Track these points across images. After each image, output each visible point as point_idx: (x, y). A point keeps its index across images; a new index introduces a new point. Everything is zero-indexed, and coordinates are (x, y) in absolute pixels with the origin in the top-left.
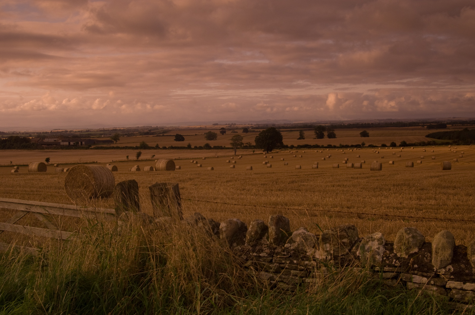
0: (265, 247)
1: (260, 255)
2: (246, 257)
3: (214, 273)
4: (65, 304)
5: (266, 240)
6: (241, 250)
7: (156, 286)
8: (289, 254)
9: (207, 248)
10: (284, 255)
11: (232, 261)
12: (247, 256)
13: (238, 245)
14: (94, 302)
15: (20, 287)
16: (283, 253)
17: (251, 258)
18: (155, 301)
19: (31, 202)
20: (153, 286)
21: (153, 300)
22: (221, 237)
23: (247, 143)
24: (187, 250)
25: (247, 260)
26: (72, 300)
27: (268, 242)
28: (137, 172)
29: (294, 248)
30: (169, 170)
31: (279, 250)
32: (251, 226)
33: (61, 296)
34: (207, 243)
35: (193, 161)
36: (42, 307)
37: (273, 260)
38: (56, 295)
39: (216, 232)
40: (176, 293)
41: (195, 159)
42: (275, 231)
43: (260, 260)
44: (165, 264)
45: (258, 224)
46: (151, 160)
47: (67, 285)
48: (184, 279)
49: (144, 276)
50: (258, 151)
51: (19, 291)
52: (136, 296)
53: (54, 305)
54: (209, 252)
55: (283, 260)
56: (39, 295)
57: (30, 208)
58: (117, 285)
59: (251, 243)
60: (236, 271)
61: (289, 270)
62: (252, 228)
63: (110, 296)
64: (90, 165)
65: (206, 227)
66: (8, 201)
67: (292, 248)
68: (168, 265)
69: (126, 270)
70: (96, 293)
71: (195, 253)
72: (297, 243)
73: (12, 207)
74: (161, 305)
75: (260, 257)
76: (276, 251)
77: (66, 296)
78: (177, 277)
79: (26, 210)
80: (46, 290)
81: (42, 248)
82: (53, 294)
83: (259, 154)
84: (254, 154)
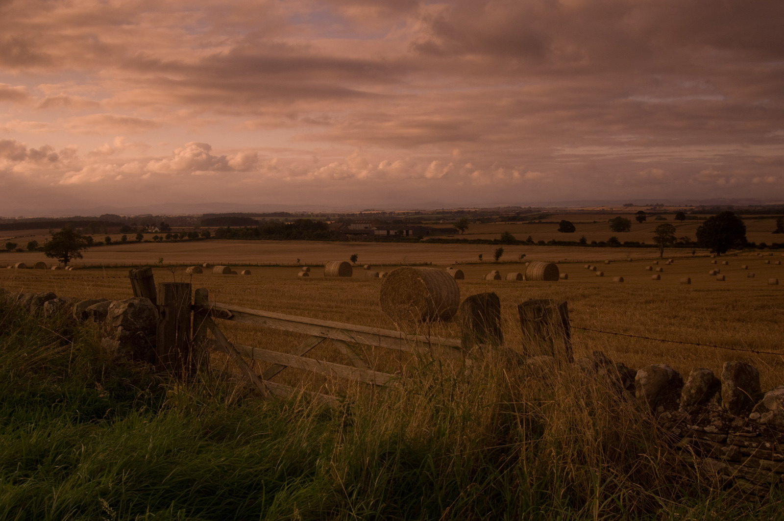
0: (713, 417)
1: (705, 428)
2: (679, 431)
3: (623, 455)
4: (377, 489)
5: (717, 404)
6: (671, 418)
7: (525, 469)
8: (757, 430)
9: (613, 411)
10: (748, 432)
11: (656, 436)
12: (682, 430)
13: (666, 409)
14: (424, 488)
15: (309, 456)
16: (746, 428)
17: (688, 434)
18: (523, 494)
19: (329, 323)
20: (520, 469)
21: (519, 493)
22: (637, 394)
23: (682, 238)
24: (579, 413)
25: (681, 436)
26: (389, 482)
27: (720, 408)
28: (496, 281)
29: (766, 422)
30: (549, 280)
31: (739, 422)
32: (690, 379)
33: (372, 475)
34: (613, 404)
35: (589, 267)
36: (342, 489)
37: (728, 439)
38: (364, 473)
39: (628, 385)
40: (558, 483)
41: (592, 262)
42: (733, 388)
43: (705, 438)
44: (541, 434)
45: (703, 375)
46: (520, 263)
47: (382, 457)
48: (572, 461)
49: (506, 451)
50: (700, 253)
51: (307, 461)
52: (492, 484)
53: (360, 488)
54: (617, 419)
55: (746, 440)
56: (338, 470)
57: (327, 333)
58: (462, 463)
59: (688, 408)
60: (662, 454)
61: (757, 459)
62: (691, 382)
63: (449, 481)
64: (422, 268)
65: (613, 377)
66: (295, 320)
67: (762, 420)
68: (547, 436)
69: (477, 441)
70: (428, 473)
71: (592, 419)
72: (772, 412)
73: (300, 329)
74: (533, 502)
75: (704, 432)
76: (734, 424)
77: (380, 475)
78: (560, 457)
79: (321, 335)
80: (349, 463)
81: (345, 397)
82: (359, 470)
83: (704, 257)
84: (694, 257)
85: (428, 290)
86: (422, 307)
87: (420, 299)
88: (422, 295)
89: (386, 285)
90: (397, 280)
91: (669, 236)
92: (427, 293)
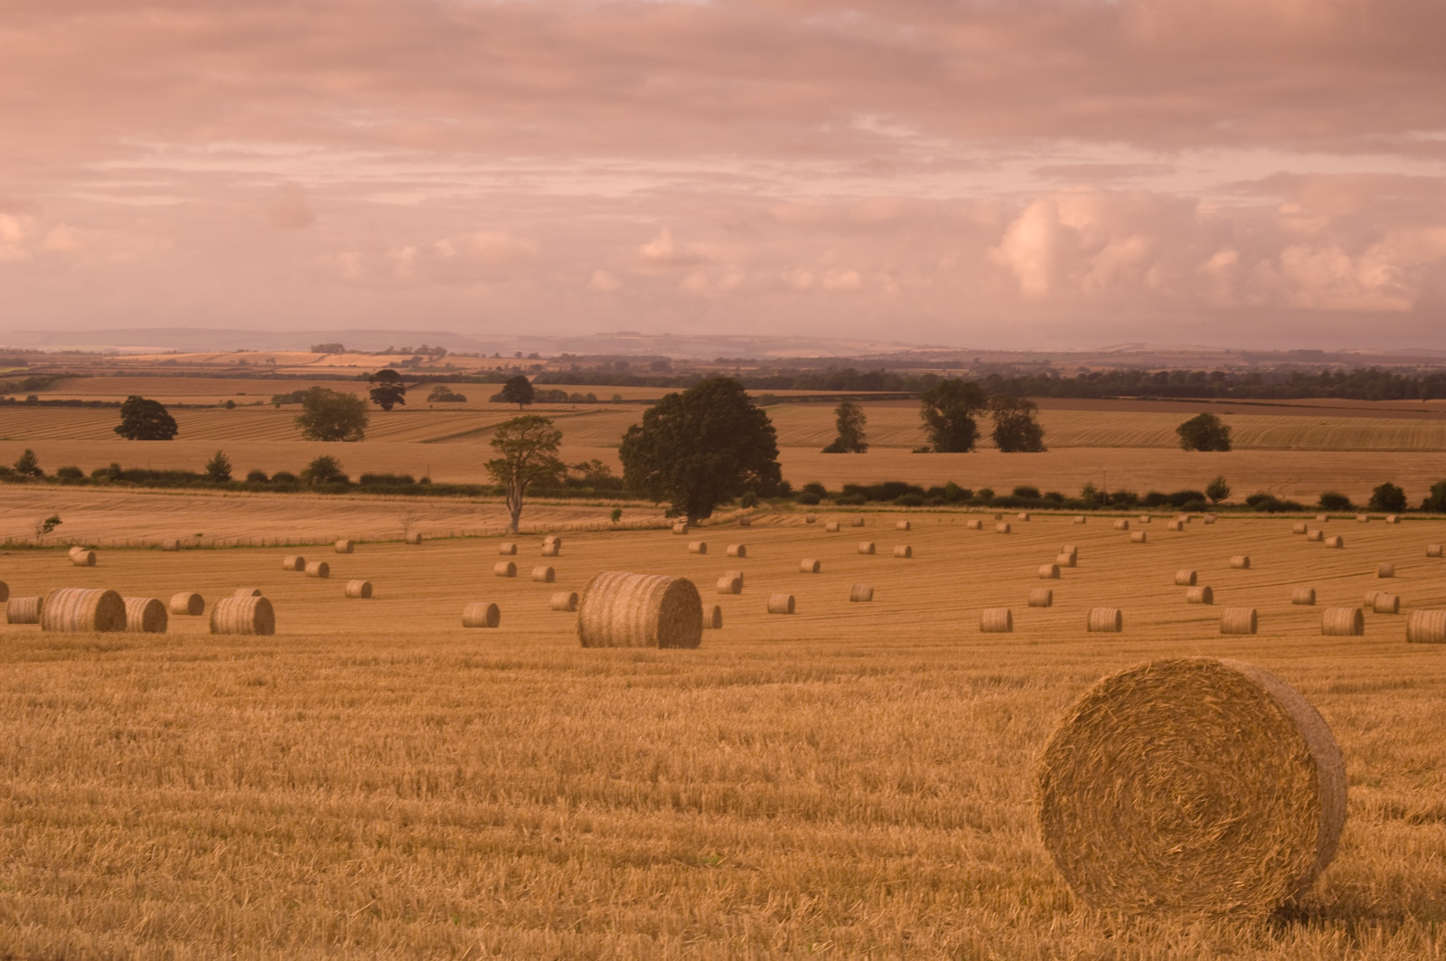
23: (584, 466)
46: (39, 548)
50: (640, 514)
83: (647, 528)
84: (619, 529)
85: (1315, 770)
86: (1289, 850)
87: (1270, 812)
88: (1286, 792)
89: (1072, 746)
90: (1136, 722)
91: (542, 458)
92: (1314, 782)
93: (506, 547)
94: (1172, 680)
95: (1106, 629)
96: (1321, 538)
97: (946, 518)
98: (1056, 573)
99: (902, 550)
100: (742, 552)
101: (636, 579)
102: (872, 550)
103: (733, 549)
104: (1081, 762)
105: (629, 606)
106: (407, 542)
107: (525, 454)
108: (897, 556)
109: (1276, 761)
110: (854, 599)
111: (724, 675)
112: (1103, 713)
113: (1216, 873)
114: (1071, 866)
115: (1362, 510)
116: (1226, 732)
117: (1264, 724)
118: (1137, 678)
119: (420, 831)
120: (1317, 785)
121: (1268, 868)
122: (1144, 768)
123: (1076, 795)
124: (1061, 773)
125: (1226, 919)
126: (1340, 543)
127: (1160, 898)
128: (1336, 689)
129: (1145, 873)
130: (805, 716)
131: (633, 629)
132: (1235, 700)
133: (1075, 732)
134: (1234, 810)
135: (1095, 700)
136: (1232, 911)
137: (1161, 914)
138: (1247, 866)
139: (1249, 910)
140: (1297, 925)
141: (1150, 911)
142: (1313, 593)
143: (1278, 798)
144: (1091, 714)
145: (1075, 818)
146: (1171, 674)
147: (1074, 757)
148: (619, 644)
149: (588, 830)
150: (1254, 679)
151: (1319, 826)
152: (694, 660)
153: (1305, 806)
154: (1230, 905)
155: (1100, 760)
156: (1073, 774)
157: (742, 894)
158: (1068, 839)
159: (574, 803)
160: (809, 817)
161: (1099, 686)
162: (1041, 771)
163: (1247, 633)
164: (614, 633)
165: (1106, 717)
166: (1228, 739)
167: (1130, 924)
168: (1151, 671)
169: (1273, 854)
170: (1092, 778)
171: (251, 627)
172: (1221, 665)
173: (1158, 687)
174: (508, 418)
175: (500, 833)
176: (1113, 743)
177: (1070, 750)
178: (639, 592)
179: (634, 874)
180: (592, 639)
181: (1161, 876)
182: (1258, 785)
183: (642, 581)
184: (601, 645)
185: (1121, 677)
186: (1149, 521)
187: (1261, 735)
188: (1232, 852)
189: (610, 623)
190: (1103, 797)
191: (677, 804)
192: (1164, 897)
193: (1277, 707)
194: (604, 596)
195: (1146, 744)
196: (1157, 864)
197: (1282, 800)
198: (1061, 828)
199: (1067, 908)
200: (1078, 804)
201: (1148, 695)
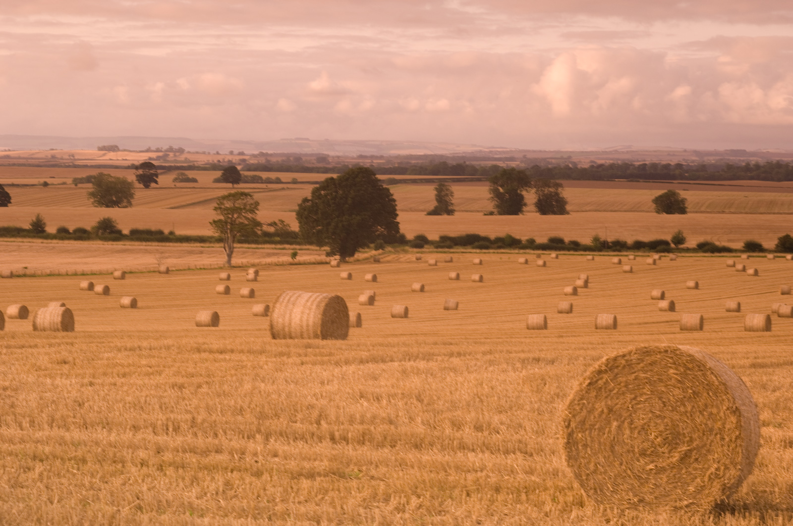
23: (273, 224)
30: (330, 337)
50: (309, 254)
83: (314, 263)
84: (296, 264)
85: (740, 416)
86: (722, 468)
87: (711, 443)
88: (721, 430)
89: (585, 402)
90: (626, 386)
91: (247, 218)
92: (739, 424)
93: (224, 275)
94: (648, 359)
95: (607, 328)
96: (744, 269)
97: (505, 257)
98: (575, 292)
99: (477, 277)
100: (375, 279)
101: (306, 295)
102: (458, 277)
103: (369, 277)
104: (590, 412)
105: (303, 313)
106: (160, 272)
107: (235, 216)
108: (474, 281)
109: (715, 411)
110: (446, 309)
111: (363, 357)
112: (604, 380)
113: (676, 482)
114: (584, 478)
115: (770, 251)
116: (684, 392)
117: (706, 387)
118: (626, 358)
119: (168, 456)
120: (741, 426)
121: (710, 478)
122: (630, 415)
123: (587, 433)
124: (578, 419)
125: (683, 511)
126: (756, 273)
127: (641, 498)
128: (754, 366)
129: (631, 482)
130: (415, 383)
131: (305, 328)
132: (689, 372)
133: (587, 392)
134: (688, 442)
135: (600, 372)
136: (687, 506)
137: (641, 508)
138: (696, 478)
139: (698, 506)
140: (728, 515)
141: (634, 506)
142: (739, 304)
143: (716, 434)
144: (596, 382)
145: (587, 447)
146: (648, 355)
147: (586, 409)
148: (297, 337)
149: (276, 455)
150: (701, 358)
151: (742, 453)
152: (344, 347)
153: (733, 439)
154: (686, 503)
155: (602, 412)
156: (585, 419)
157: (374, 496)
158: (582, 460)
159: (267, 438)
160: (417, 446)
161: (602, 364)
162: (565, 418)
163: (697, 330)
164: (293, 330)
165: (606, 383)
166: (685, 397)
167: (622, 514)
168: (635, 353)
169: (713, 470)
170: (597, 422)
171: (59, 326)
172: (680, 349)
173: (639, 364)
174: (226, 193)
175: (220, 457)
176: (611, 400)
177: (584, 404)
178: (309, 304)
179: (305, 483)
180: (278, 334)
181: (642, 484)
182: (703, 426)
183: (311, 297)
184: (285, 338)
185: (616, 357)
186: (635, 259)
187: (705, 394)
188: (687, 468)
189: (290, 324)
190: (604, 434)
191: (333, 439)
192: (643, 497)
193: (716, 377)
194: (286, 306)
195: (632, 400)
196: (639, 476)
197: (719, 436)
198: (578, 454)
199: (581, 504)
200: (589, 438)
201: (633, 368)
